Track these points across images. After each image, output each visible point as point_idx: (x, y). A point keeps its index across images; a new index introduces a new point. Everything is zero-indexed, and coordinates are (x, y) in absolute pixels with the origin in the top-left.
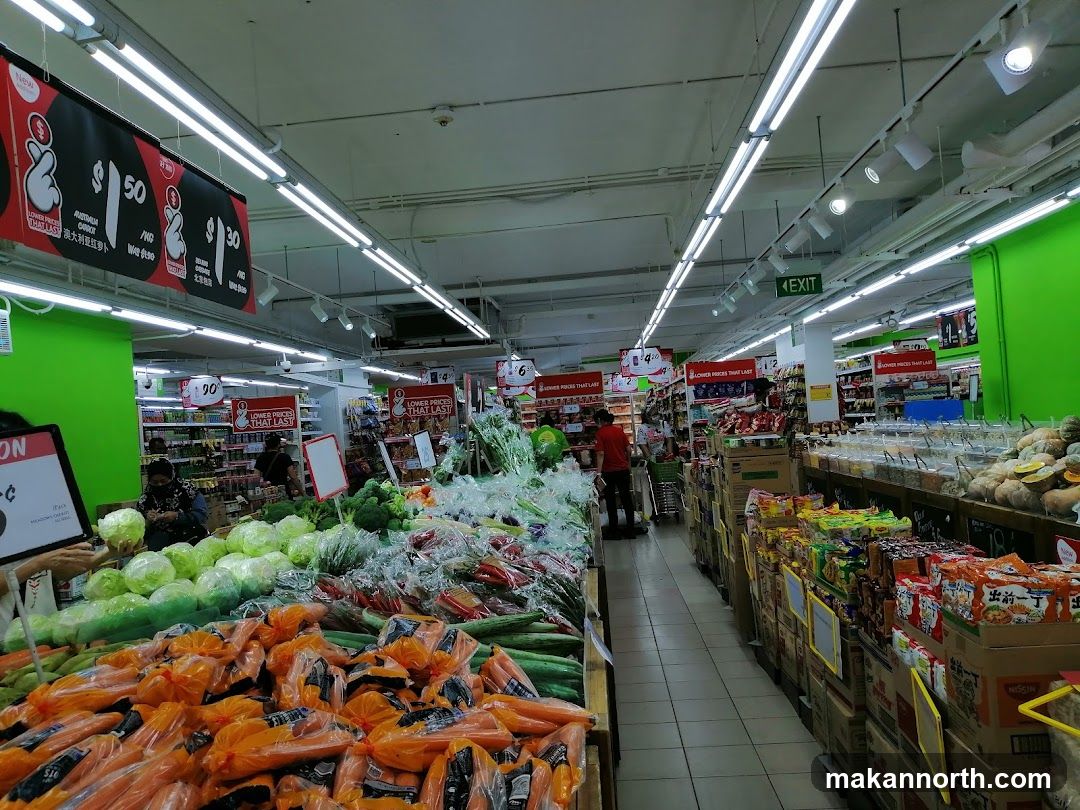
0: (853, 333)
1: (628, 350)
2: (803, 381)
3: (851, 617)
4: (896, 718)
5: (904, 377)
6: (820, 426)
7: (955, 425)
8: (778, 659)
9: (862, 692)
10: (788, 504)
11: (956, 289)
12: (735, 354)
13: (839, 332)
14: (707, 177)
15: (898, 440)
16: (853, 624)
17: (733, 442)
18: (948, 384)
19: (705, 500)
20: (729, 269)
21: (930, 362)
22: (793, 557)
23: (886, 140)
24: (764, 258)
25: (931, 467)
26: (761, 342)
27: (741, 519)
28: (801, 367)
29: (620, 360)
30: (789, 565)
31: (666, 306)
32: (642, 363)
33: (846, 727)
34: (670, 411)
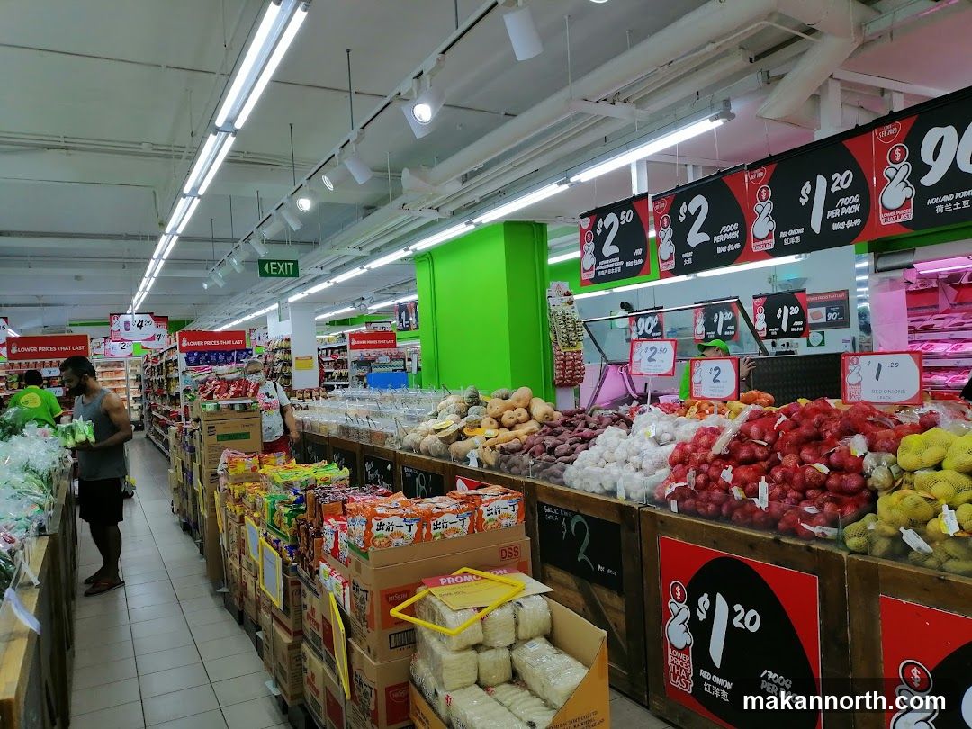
0: (333, 314)
1: (119, 314)
2: (289, 352)
3: (291, 556)
4: (321, 636)
5: (372, 353)
6: (302, 392)
7: (401, 392)
8: (241, 601)
9: (299, 620)
10: (255, 461)
11: (408, 285)
12: (230, 325)
13: (322, 312)
14: (188, 158)
15: (357, 405)
16: (294, 562)
17: (210, 407)
18: (404, 360)
19: (188, 461)
20: (219, 247)
21: (392, 341)
22: (254, 508)
23: (340, 155)
24: (247, 240)
25: (378, 426)
26: (253, 316)
27: (215, 477)
28: (288, 340)
29: (110, 324)
30: (252, 516)
31: (156, 275)
32: (134, 328)
33: (286, 652)
34: (163, 377)
